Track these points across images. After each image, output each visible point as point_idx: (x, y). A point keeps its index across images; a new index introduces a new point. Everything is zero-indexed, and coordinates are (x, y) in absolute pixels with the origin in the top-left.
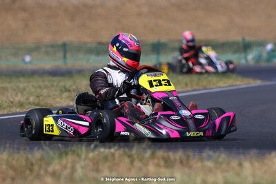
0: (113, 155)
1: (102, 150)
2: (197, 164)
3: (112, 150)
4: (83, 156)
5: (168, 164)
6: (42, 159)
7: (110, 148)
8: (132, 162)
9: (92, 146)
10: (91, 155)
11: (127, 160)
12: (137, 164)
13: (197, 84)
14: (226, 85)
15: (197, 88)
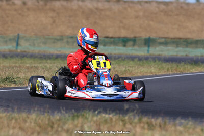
0: (111, 119)
1: (103, 115)
2: (171, 128)
3: (111, 116)
4: (90, 119)
5: (151, 127)
6: (60, 120)
7: (110, 114)
8: (124, 125)
9: (97, 112)
10: (95, 118)
11: (121, 123)
12: (128, 126)
13: (176, 70)
14: (197, 71)
15: (176, 73)
